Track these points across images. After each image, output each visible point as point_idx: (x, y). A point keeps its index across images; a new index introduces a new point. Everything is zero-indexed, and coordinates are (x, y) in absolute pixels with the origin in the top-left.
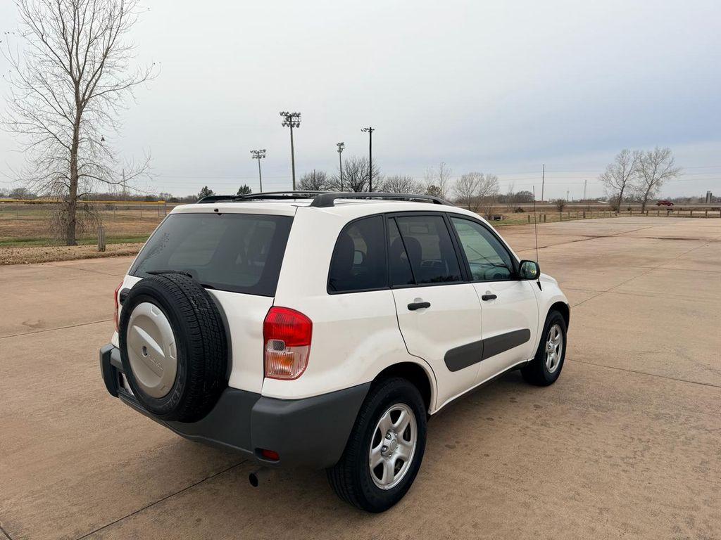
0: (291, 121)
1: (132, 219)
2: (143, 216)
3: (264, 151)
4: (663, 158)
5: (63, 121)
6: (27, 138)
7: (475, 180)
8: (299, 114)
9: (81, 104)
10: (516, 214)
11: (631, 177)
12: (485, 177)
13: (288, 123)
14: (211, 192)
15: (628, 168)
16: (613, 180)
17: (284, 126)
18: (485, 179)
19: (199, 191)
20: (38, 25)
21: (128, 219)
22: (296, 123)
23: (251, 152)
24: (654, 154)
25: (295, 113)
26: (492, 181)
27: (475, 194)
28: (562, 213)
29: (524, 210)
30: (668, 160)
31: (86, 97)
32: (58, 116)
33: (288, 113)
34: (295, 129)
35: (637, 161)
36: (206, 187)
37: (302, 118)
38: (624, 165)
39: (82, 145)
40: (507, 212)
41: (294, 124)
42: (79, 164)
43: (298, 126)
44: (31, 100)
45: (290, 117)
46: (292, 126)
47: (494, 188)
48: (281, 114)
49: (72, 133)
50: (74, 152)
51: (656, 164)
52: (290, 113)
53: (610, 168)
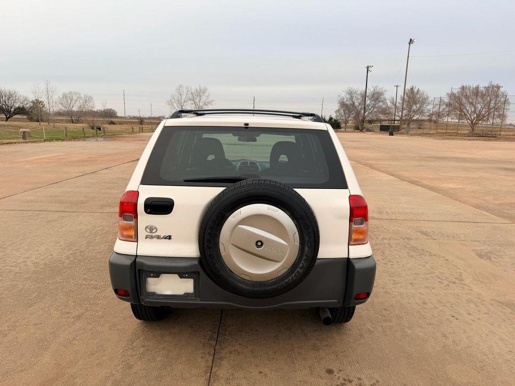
4: (204, 93)
7: (75, 98)
10: (110, 126)
11: (186, 104)
12: (83, 96)
15: (184, 97)
16: (175, 105)
18: (83, 97)
24: (198, 90)
26: (88, 99)
27: (75, 109)
28: (143, 126)
29: (115, 122)
30: (206, 94)
35: (189, 93)
38: (181, 95)
40: (103, 123)
47: (91, 104)
51: (200, 96)
53: (173, 96)
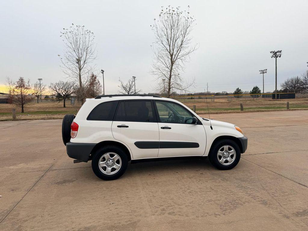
0: (276, 55)
1: (200, 102)
2: (207, 101)
3: (266, 70)
5: (167, 69)
6: (157, 76)
8: (281, 51)
9: (172, 63)
13: (274, 56)
14: (240, 90)
17: (272, 58)
19: (235, 90)
20: (161, 38)
21: (199, 102)
22: (279, 55)
23: (260, 71)
25: (279, 51)
31: (174, 60)
32: (166, 68)
33: (275, 51)
34: (278, 58)
36: (238, 88)
37: (282, 53)
39: (173, 77)
41: (278, 56)
42: (171, 83)
43: (280, 57)
44: (159, 64)
45: (276, 53)
46: (276, 57)
48: (271, 52)
49: (169, 73)
50: (170, 80)
52: (276, 51)
